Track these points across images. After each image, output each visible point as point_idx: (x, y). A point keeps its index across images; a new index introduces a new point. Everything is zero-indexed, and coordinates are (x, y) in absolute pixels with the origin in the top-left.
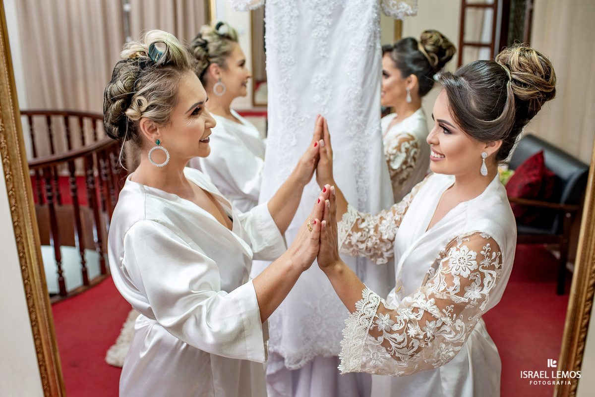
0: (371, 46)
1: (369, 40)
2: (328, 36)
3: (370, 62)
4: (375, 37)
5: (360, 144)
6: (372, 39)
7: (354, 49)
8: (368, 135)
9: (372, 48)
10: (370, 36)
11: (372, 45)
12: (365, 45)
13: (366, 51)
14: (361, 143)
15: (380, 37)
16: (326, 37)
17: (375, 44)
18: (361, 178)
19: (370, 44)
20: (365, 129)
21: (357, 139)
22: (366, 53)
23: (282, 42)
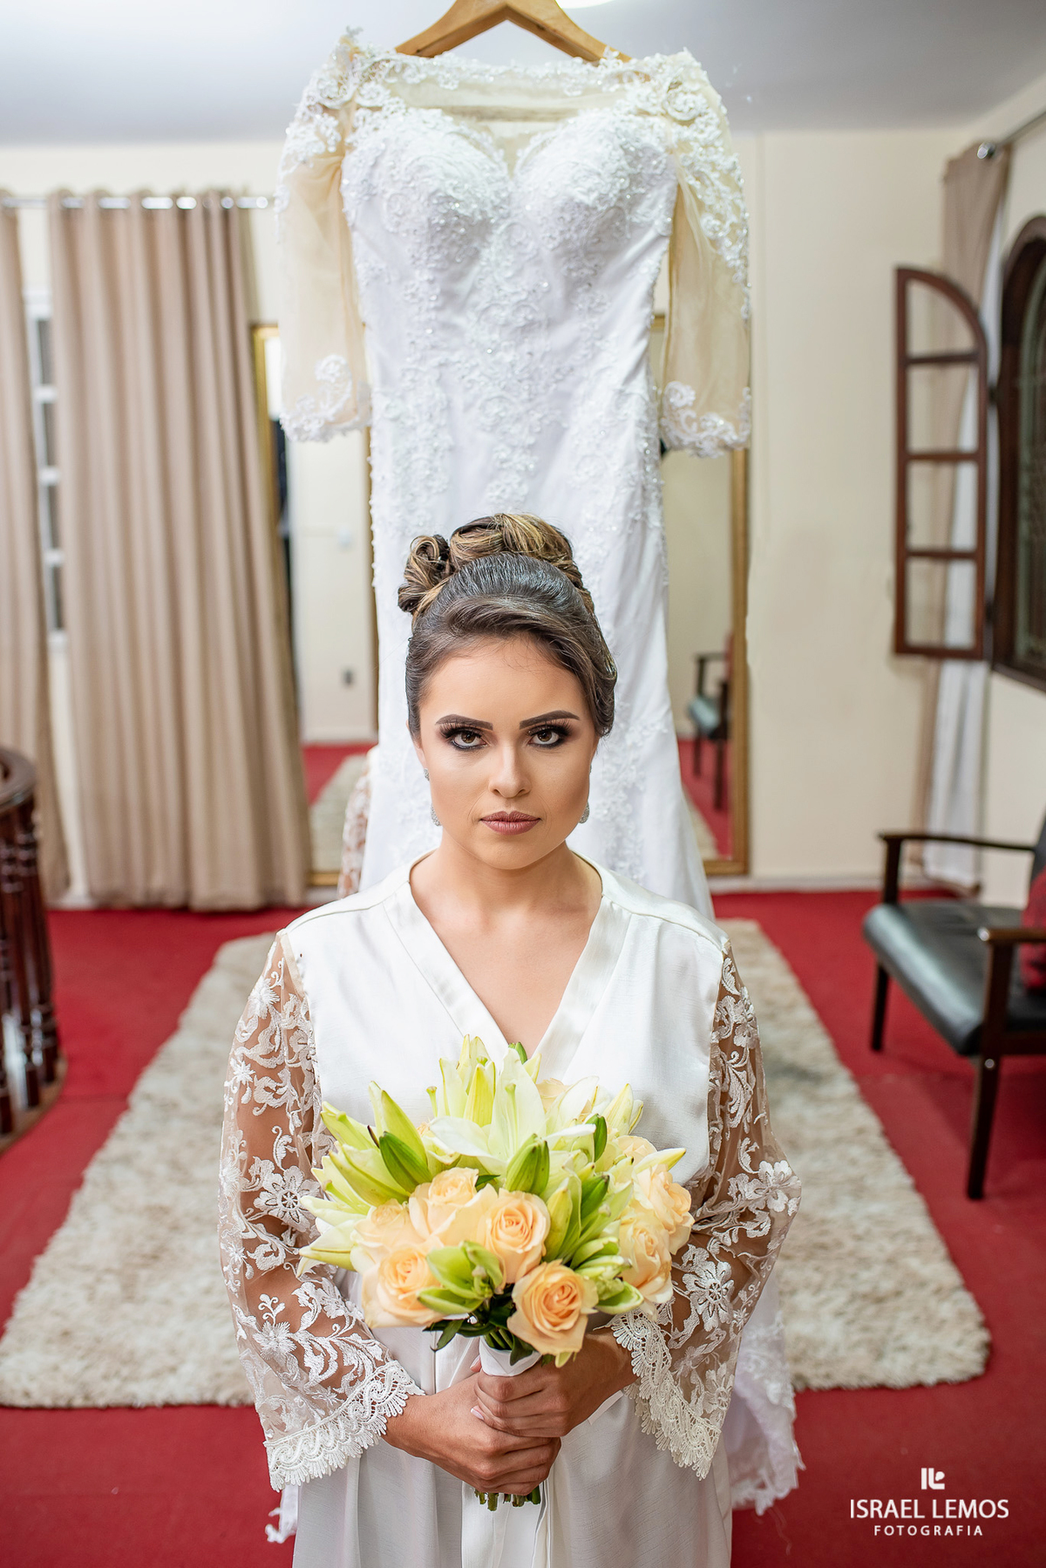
0: (634, 521)
1: (629, 507)
2: (526, 497)
3: (634, 560)
4: (645, 499)
5: (614, 770)
6: (637, 503)
7: (591, 529)
8: (634, 746)
9: (638, 526)
10: (633, 496)
11: (638, 517)
12: (620, 518)
13: (622, 533)
14: (618, 766)
15: (661, 502)
16: (522, 499)
17: (645, 515)
18: (623, 859)
19: (631, 515)
20: (627, 730)
21: (606, 757)
22: (624, 538)
23: (411, 512)
